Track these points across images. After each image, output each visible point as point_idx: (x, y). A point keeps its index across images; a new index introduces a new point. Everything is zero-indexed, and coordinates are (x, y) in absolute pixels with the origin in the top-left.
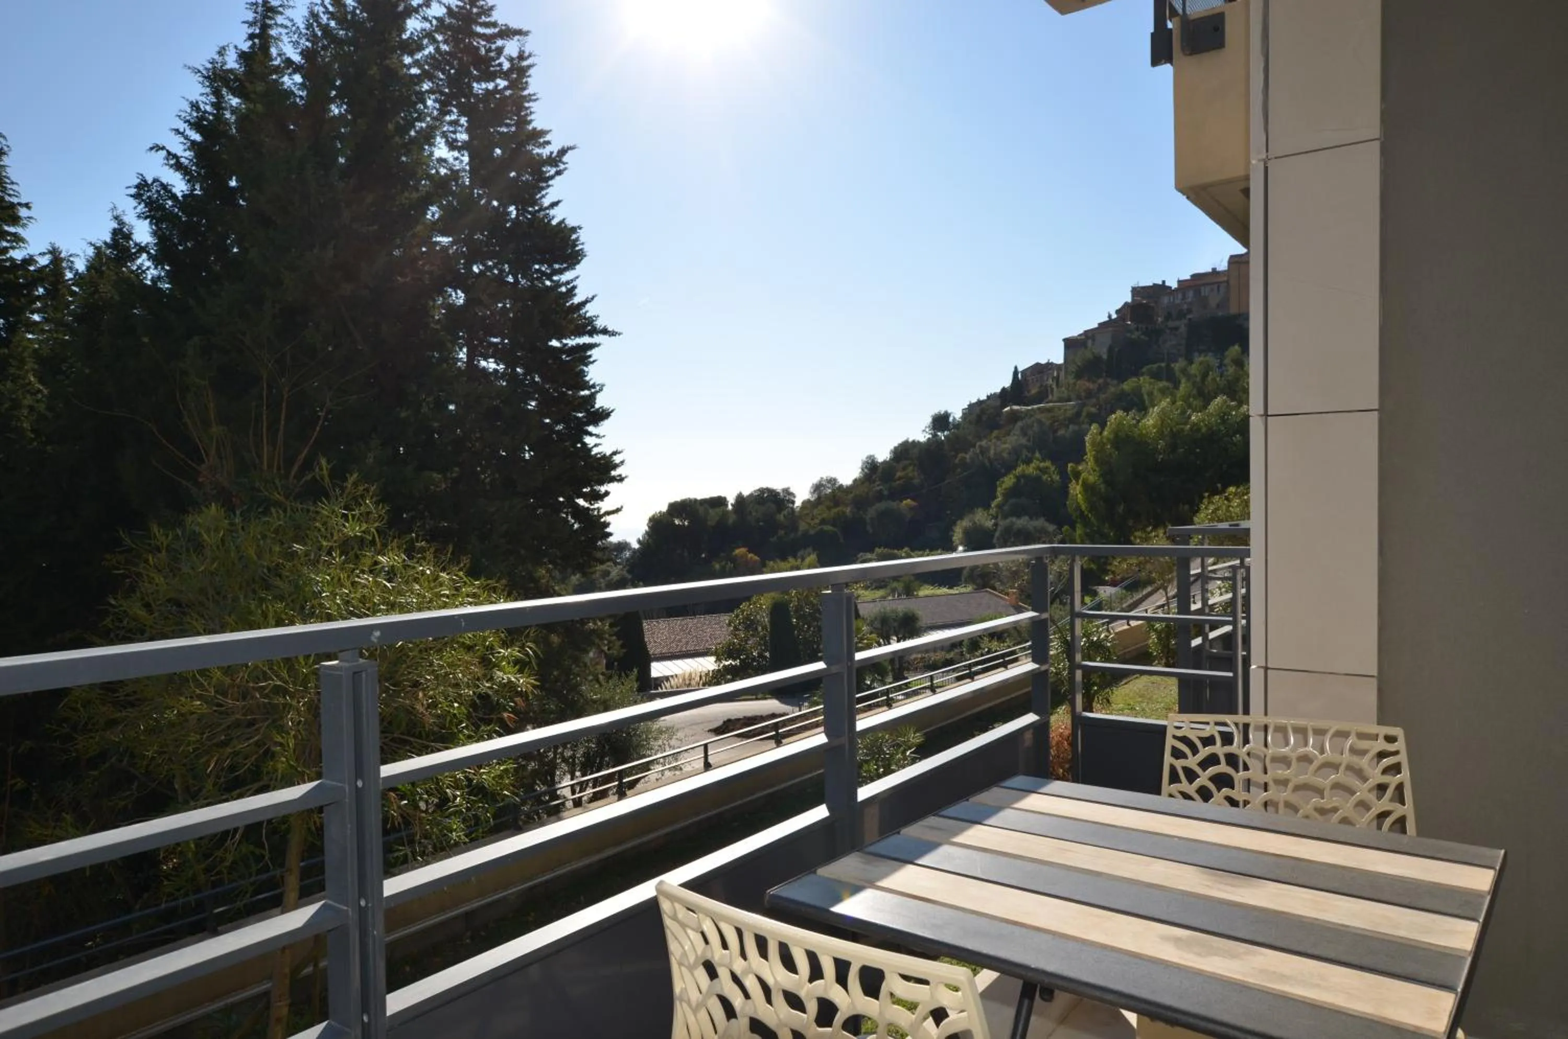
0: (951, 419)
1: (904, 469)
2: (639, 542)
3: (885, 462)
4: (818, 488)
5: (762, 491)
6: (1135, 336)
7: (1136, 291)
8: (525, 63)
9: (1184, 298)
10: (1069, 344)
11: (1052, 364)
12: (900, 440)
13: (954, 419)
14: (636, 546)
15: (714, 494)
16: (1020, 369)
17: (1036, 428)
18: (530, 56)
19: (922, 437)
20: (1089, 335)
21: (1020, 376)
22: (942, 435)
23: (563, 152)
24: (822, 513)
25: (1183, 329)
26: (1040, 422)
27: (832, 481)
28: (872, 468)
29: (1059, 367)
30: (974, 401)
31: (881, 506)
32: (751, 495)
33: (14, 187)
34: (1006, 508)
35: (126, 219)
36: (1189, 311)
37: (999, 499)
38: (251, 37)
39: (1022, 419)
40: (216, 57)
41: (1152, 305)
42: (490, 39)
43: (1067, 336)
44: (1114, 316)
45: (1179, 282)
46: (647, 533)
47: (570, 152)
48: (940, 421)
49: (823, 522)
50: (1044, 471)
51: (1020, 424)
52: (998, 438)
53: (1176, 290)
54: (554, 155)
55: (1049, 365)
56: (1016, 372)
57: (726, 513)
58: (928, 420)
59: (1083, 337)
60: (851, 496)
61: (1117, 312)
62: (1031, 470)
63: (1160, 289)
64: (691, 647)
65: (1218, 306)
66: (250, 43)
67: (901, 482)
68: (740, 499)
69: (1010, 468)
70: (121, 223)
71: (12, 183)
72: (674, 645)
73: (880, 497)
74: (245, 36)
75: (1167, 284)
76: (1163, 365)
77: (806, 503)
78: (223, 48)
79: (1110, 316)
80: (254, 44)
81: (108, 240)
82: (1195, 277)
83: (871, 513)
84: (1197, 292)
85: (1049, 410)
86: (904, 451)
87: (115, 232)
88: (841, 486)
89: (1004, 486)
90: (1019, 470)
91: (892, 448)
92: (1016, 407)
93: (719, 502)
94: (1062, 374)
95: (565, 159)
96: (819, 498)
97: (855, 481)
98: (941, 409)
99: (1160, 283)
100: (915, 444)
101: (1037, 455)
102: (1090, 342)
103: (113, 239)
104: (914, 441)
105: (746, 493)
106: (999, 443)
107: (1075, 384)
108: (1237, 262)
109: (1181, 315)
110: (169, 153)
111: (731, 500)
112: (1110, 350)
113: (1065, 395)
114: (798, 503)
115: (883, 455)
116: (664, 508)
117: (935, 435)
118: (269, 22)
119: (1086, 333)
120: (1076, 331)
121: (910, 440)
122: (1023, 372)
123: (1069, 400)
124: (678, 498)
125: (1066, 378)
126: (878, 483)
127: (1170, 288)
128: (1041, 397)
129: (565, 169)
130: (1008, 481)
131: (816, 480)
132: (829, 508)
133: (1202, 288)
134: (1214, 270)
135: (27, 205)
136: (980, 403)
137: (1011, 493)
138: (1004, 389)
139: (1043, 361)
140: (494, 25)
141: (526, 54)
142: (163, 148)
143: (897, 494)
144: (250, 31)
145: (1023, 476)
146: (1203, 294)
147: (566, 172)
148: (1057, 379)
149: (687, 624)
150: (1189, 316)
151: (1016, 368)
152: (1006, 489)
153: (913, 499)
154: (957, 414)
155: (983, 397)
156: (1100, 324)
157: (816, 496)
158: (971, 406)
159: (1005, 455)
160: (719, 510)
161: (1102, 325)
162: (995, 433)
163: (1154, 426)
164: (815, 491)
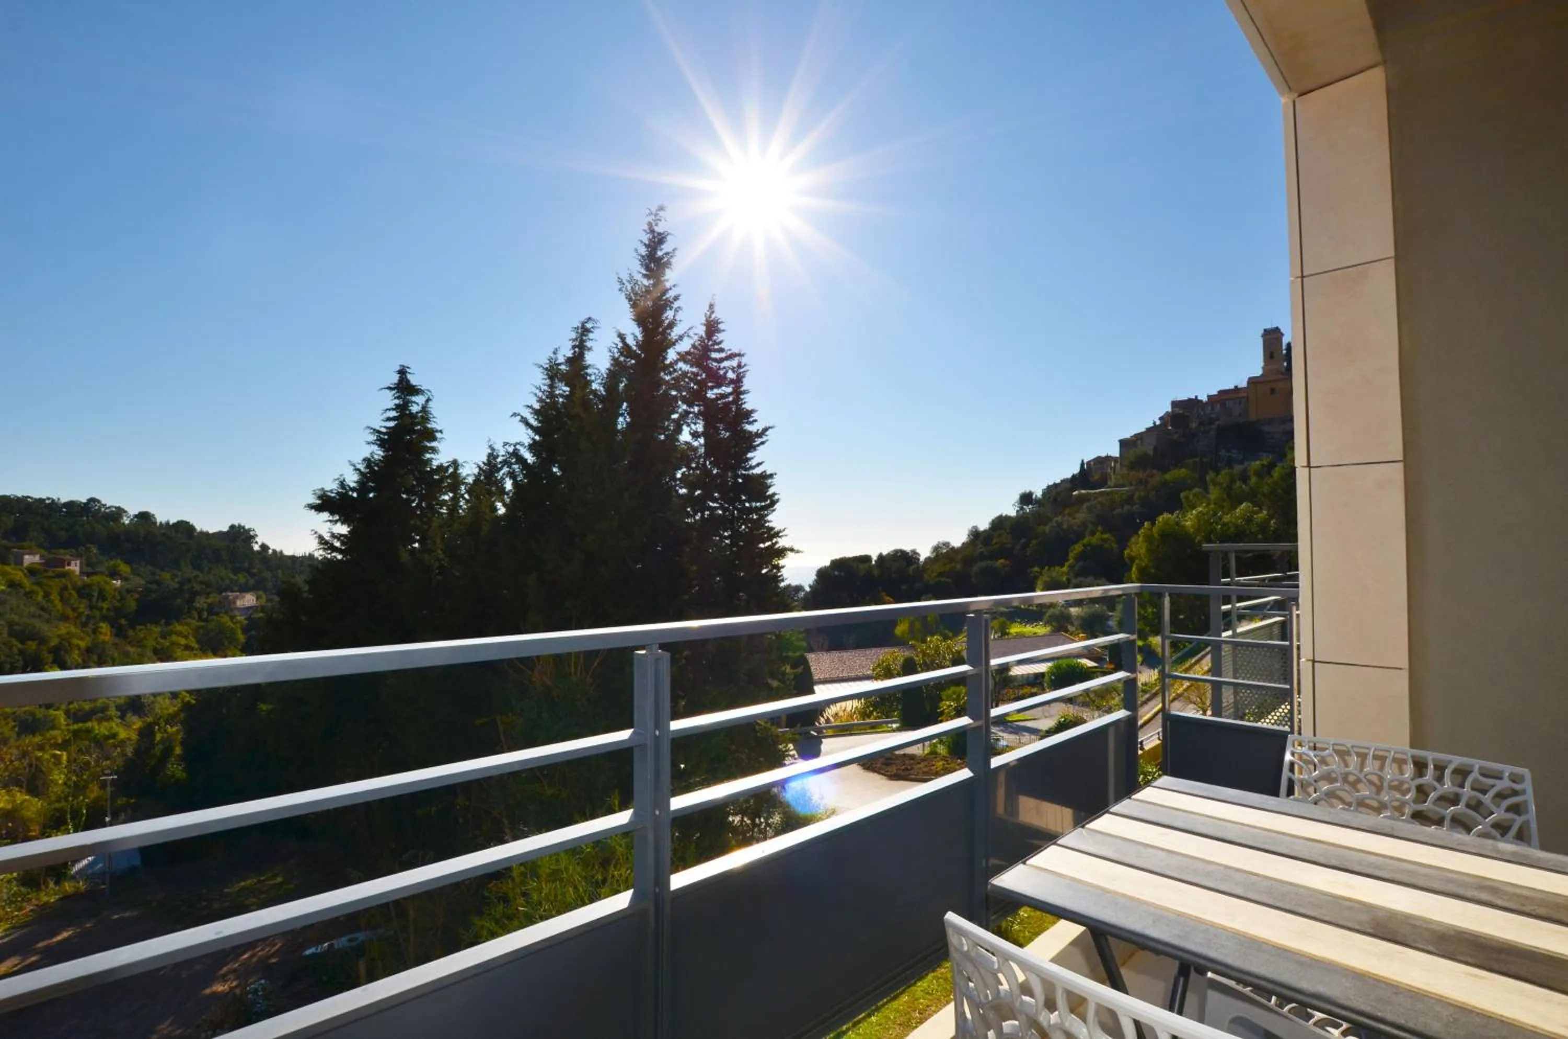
0: (1034, 497)
1: (999, 536)
2: (810, 586)
3: (985, 531)
4: (936, 549)
5: (896, 551)
6: (1175, 437)
7: (1175, 404)
8: (742, 370)
9: (1213, 409)
10: (1123, 443)
11: (1110, 457)
12: (997, 514)
13: (1036, 496)
14: (808, 589)
15: (863, 553)
16: (1085, 461)
17: (1099, 507)
18: (745, 365)
19: (1012, 512)
20: (1138, 437)
21: (1085, 466)
22: (1027, 509)
23: (766, 430)
24: (937, 568)
25: (1212, 433)
26: (1101, 503)
27: (946, 544)
28: (975, 535)
29: (1115, 459)
30: (1051, 483)
31: (983, 564)
32: (889, 554)
33: (435, 420)
34: (1076, 568)
35: (496, 447)
36: (1217, 419)
37: (1071, 561)
38: (574, 347)
39: (1089, 500)
40: (552, 355)
41: (1186, 414)
42: (721, 360)
43: (1122, 438)
44: (1158, 423)
45: (1209, 397)
46: (815, 580)
47: (770, 430)
48: (1026, 498)
49: (941, 574)
50: (1105, 540)
51: (1085, 506)
52: (1070, 515)
53: (1206, 403)
54: (759, 432)
55: (1108, 458)
56: (1082, 464)
57: (871, 567)
58: (1017, 497)
59: (1134, 438)
60: (960, 556)
61: (1161, 419)
62: (1095, 540)
63: (1193, 403)
64: (845, 674)
65: (1240, 415)
66: (572, 351)
67: (997, 546)
68: (881, 557)
69: (1080, 537)
70: (493, 449)
71: (434, 417)
72: (833, 672)
73: (982, 557)
74: (570, 347)
75: (1199, 398)
76: (1197, 460)
77: (928, 560)
78: (557, 350)
79: (1154, 423)
80: (575, 352)
81: (485, 461)
82: (1221, 392)
83: (976, 568)
84: (1223, 405)
85: (1108, 494)
86: (1000, 523)
87: (490, 455)
88: (953, 548)
89: (1075, 552)
90: (1085, 541)
91: (990, 520)
92: (1083, 491)
93: (867, 559)
94: (1118, 465)
95: (767, 433)
96: (937, 556)
97: (963, 544)
98: (1027, 489)
99: (1194, 397)
100: (1007, 518)
101: (1100, 528)
102: (1139, 442)
103: (488, 460)
104: (1006, 516)
105: (885, 553)
106: (1070, 519)
107: (1128, 474)
108: (1253, 383)
109: (1211, 421)
110: (522, 417)
111: (874, 558)
112: (1155, 449)
113: (1121, 482)
114: (922, 559)
115: (984, 525)
116: (828, 564)
117: (1022, 509)
118: (584, 338)
119: (1136, 435)
120: (1127, 435)
121: (1004, 515)
122: (1089, 463)
123: (1124, 486)
124: (837, 556)
125: (1121, 470)
126: (981, 546)
127: (1201, 401)
128: (1103, 483)
129: (767, 440)
130: (1078, 548)
131: (935, 543)
132: (945, 565)
133: (1227, 402)
134: (1236, 387)
135: (441, 432)
136: (1055, 485)
137: (1081, 556)
138: (1074, 476)
139: (1103, 455)
140: (722, 350)
141: (743, 364)
142: (519, 415)
143: (994, 556)
144: (574, 343)
145: (1089, 544)
146: (1227, 406)
147: (767, 443)
148: (1114, 469)
149: (843, 656)
150: (1217, 423)
151: (1083, 461)
152: (1076, 554)
153: (1006, 559)
154: (1038, 493)
155: (1058, 481)
156: (1147, 429)
157: (935, 554)
158: (1049, 487)
159: (1075, 528)
160: (866, 565)
161: (1149, 430)
162: (1067, 511)
163: (1193, 526)
164: (934, 551)
